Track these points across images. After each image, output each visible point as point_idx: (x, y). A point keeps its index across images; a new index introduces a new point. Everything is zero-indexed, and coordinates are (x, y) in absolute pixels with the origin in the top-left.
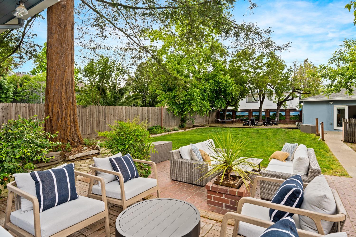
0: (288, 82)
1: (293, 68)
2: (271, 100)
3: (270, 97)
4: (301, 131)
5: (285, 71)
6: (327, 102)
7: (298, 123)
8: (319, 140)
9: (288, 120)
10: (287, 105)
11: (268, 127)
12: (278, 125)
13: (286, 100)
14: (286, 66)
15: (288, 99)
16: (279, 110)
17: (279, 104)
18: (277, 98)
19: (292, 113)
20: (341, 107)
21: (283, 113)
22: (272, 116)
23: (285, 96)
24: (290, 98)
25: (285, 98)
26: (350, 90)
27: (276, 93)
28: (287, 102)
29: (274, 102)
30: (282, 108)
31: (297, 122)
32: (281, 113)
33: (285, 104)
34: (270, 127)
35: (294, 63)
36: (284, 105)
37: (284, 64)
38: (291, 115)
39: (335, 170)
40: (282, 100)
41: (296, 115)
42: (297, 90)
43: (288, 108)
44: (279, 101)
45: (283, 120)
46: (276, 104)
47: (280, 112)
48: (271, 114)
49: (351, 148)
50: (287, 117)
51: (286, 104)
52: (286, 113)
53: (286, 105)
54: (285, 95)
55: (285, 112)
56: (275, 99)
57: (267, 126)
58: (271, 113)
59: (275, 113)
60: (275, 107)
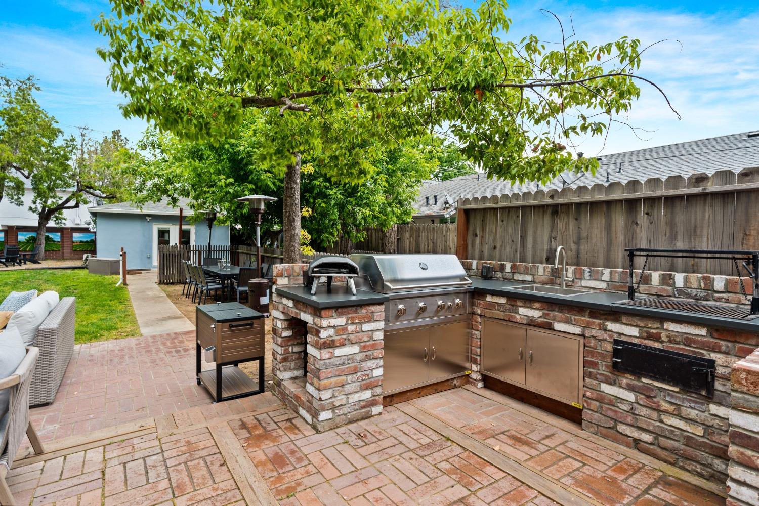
0: (66, 168)
1: (79, 140)
2: (20, 204)
3: (16, 197)
4: (90, 272)
5: (59, 142)
6: (142, 217)
7: (87, 257)
8: (117, 285)
9: (67, 252)
10: (65, 219)
11: (10, 268)
12: (39, 263)
13: (61, 207)
14: (61, 132)
15: (66, 206)
16: (44, 230)
17: (45, 216)
18: (39, 201)
19: (77, 237)
20: (164, 226)
21: (57, 237)
22: (23, 243)
23: (60, 198)
24: (72, 203)
25: (60, 202)
26: (172, 198)
27: (34, 189)
28: (64, 211)
29: (31, 209)
30: (51, 224)
31: (85, 255)
32: (51, 235)
33: (60, 216)
34: (17, 267)
35: (81, 130)
36: (57, 218)
37: (55, 126)
38: (74, 240)
39: (120, 330)
40: (52, 207)
41: (87, 242)
42: (87, 187)
43: (69, 224)
44: (44, 208)
45: (53, 252)
46: (35, 214)
47: (47, 234)
48: (22, 237)
49: (165, 291)
50: (65, 245)
51: (63, 216)
52: (62, 237)
53: (63, 219)
54: (60, 196)
55: (59, 234)
56: (35, 203)
57: (7, 266)
58: (22, 235)
59: (34, 234)
60: (33, 220)
